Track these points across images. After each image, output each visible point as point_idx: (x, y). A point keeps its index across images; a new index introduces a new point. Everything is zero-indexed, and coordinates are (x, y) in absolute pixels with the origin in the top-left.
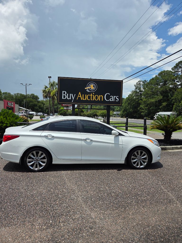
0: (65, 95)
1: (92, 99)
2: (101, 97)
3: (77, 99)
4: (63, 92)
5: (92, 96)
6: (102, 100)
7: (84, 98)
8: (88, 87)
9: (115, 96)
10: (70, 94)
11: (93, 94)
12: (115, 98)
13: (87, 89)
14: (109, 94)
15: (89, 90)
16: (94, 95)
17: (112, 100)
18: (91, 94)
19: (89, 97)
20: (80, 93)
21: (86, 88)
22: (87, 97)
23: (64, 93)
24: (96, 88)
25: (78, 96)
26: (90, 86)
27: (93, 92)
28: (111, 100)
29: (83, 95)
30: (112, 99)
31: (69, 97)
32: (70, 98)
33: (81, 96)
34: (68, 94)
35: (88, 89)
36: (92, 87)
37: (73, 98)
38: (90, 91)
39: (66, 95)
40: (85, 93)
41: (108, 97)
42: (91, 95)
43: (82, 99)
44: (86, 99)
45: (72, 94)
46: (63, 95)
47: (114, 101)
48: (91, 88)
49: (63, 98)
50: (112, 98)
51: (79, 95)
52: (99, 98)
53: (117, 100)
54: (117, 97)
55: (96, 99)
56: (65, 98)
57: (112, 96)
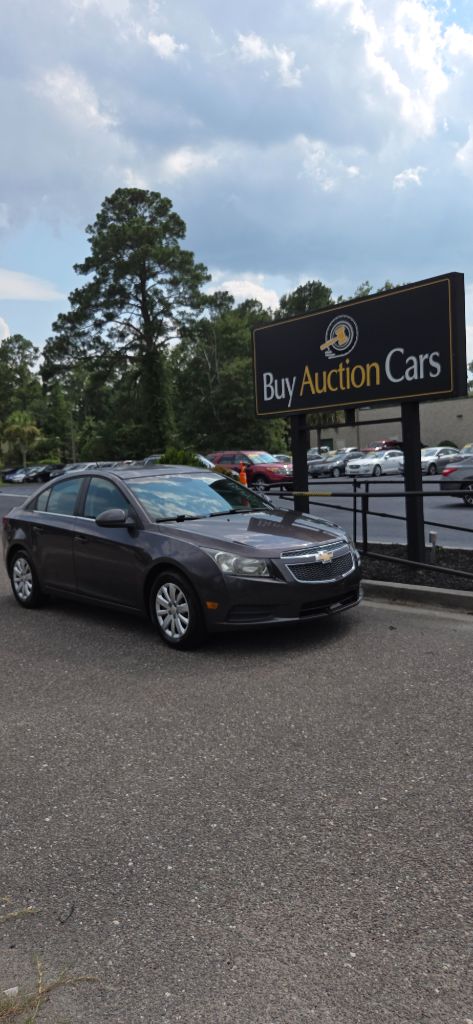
0: (270, 386)
1: (345, 385)
2: (373, 370)
3: (301, 394)
4: (265, 375)
5: (344, 373)
6: (378, 382)
7: (321, 387)
9: (426, 356)
10: (283, 381)
11: (345, 366)
12: (427, 362)
13: (326, 349)
14: (402, 350)
15: (334, 351)
16: (348, 369)
17: (416, 376)
18: (341, 365)
19: (335, 380)
20: (307, 370)
21: (322, 348)
22: (327, 378)
23: (268, 382)
25: (304, 383)
26: (335, 336)
27: (345, 358)
28: (409, 379)
29: (317, 375)
30: (415, 370)
31: (280, 393)
32: (283, 395)
33: (310, 382)
34: (276, 381)
35: (331, 347)
36: (340, 336)
37: (291, 393)
39: (273, 384)
40: (321, 364)
41: (399, 366)
42: (341, 369)
43: (313, 392)
44: (325, 389)
45: (287, 380)
46: (265, 386)
47: (422, 376)
49: (266, 399)
50: (415, 367)
51: (307, 380)
52: (366, 378)
53: (434, 370)
54: (435, 359)
55: (358, 383)
56: (271, 398)
57: (414, 358)
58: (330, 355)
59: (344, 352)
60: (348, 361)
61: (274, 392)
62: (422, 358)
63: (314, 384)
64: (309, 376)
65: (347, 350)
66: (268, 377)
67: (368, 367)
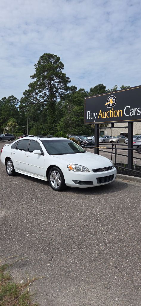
1: (112, 116)
2: (120, 112)
3: (98, 118)
6: (122, 116)
7: (104, 117)
8: (108, 102)
9: (137, 109)
10: (93, 114)
11: (112, 110)
13: (107, 105)
14: (129, 107)
17: (133, 115)
19: (109, 115)
20: (100, 111)
22: (106, 113)
24: (115, 101)
25: (99, 115)
26: (110, 101)
28: (131, 115)
29: (103, 112)
31: (92, 118)
32: (93, 118)
35: (108, 104)
36: (111, 101)
37: (95, 118)
38: (110, 106)
39: (90, 115)
40: (105, 110)
41: (128, 111)
42: (111, 111)
43: (102, 118)
44: (105, 117)
46: (88, 115)
47: (135, 115)
48: (110, 103)
50: (133, 112)
51: (100, 114)
52: (118, 114)
53: (139, 113)
54: (139, 110)
55: (115, 116)
56: (89, 118)
57: (133, 109)
58: (108, 107)
59: (112, 106)
60: (113, 109)
61: (90, 117)
62: (135, 109)
63: (102, 115)
64: (101, 113)
65: (113, 106)
66: (89, 112)
67: (119, 111)
